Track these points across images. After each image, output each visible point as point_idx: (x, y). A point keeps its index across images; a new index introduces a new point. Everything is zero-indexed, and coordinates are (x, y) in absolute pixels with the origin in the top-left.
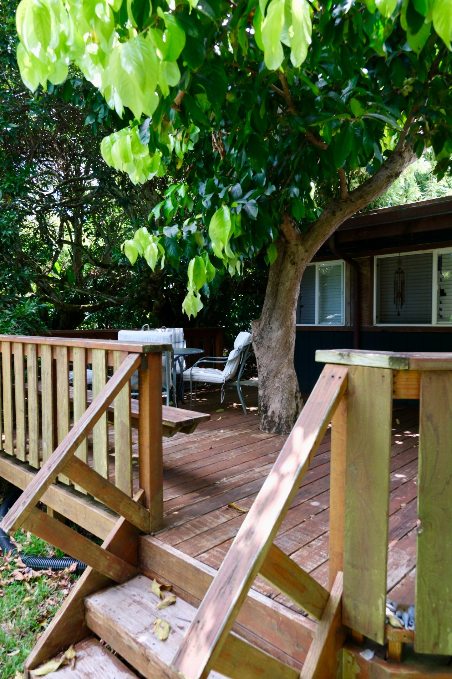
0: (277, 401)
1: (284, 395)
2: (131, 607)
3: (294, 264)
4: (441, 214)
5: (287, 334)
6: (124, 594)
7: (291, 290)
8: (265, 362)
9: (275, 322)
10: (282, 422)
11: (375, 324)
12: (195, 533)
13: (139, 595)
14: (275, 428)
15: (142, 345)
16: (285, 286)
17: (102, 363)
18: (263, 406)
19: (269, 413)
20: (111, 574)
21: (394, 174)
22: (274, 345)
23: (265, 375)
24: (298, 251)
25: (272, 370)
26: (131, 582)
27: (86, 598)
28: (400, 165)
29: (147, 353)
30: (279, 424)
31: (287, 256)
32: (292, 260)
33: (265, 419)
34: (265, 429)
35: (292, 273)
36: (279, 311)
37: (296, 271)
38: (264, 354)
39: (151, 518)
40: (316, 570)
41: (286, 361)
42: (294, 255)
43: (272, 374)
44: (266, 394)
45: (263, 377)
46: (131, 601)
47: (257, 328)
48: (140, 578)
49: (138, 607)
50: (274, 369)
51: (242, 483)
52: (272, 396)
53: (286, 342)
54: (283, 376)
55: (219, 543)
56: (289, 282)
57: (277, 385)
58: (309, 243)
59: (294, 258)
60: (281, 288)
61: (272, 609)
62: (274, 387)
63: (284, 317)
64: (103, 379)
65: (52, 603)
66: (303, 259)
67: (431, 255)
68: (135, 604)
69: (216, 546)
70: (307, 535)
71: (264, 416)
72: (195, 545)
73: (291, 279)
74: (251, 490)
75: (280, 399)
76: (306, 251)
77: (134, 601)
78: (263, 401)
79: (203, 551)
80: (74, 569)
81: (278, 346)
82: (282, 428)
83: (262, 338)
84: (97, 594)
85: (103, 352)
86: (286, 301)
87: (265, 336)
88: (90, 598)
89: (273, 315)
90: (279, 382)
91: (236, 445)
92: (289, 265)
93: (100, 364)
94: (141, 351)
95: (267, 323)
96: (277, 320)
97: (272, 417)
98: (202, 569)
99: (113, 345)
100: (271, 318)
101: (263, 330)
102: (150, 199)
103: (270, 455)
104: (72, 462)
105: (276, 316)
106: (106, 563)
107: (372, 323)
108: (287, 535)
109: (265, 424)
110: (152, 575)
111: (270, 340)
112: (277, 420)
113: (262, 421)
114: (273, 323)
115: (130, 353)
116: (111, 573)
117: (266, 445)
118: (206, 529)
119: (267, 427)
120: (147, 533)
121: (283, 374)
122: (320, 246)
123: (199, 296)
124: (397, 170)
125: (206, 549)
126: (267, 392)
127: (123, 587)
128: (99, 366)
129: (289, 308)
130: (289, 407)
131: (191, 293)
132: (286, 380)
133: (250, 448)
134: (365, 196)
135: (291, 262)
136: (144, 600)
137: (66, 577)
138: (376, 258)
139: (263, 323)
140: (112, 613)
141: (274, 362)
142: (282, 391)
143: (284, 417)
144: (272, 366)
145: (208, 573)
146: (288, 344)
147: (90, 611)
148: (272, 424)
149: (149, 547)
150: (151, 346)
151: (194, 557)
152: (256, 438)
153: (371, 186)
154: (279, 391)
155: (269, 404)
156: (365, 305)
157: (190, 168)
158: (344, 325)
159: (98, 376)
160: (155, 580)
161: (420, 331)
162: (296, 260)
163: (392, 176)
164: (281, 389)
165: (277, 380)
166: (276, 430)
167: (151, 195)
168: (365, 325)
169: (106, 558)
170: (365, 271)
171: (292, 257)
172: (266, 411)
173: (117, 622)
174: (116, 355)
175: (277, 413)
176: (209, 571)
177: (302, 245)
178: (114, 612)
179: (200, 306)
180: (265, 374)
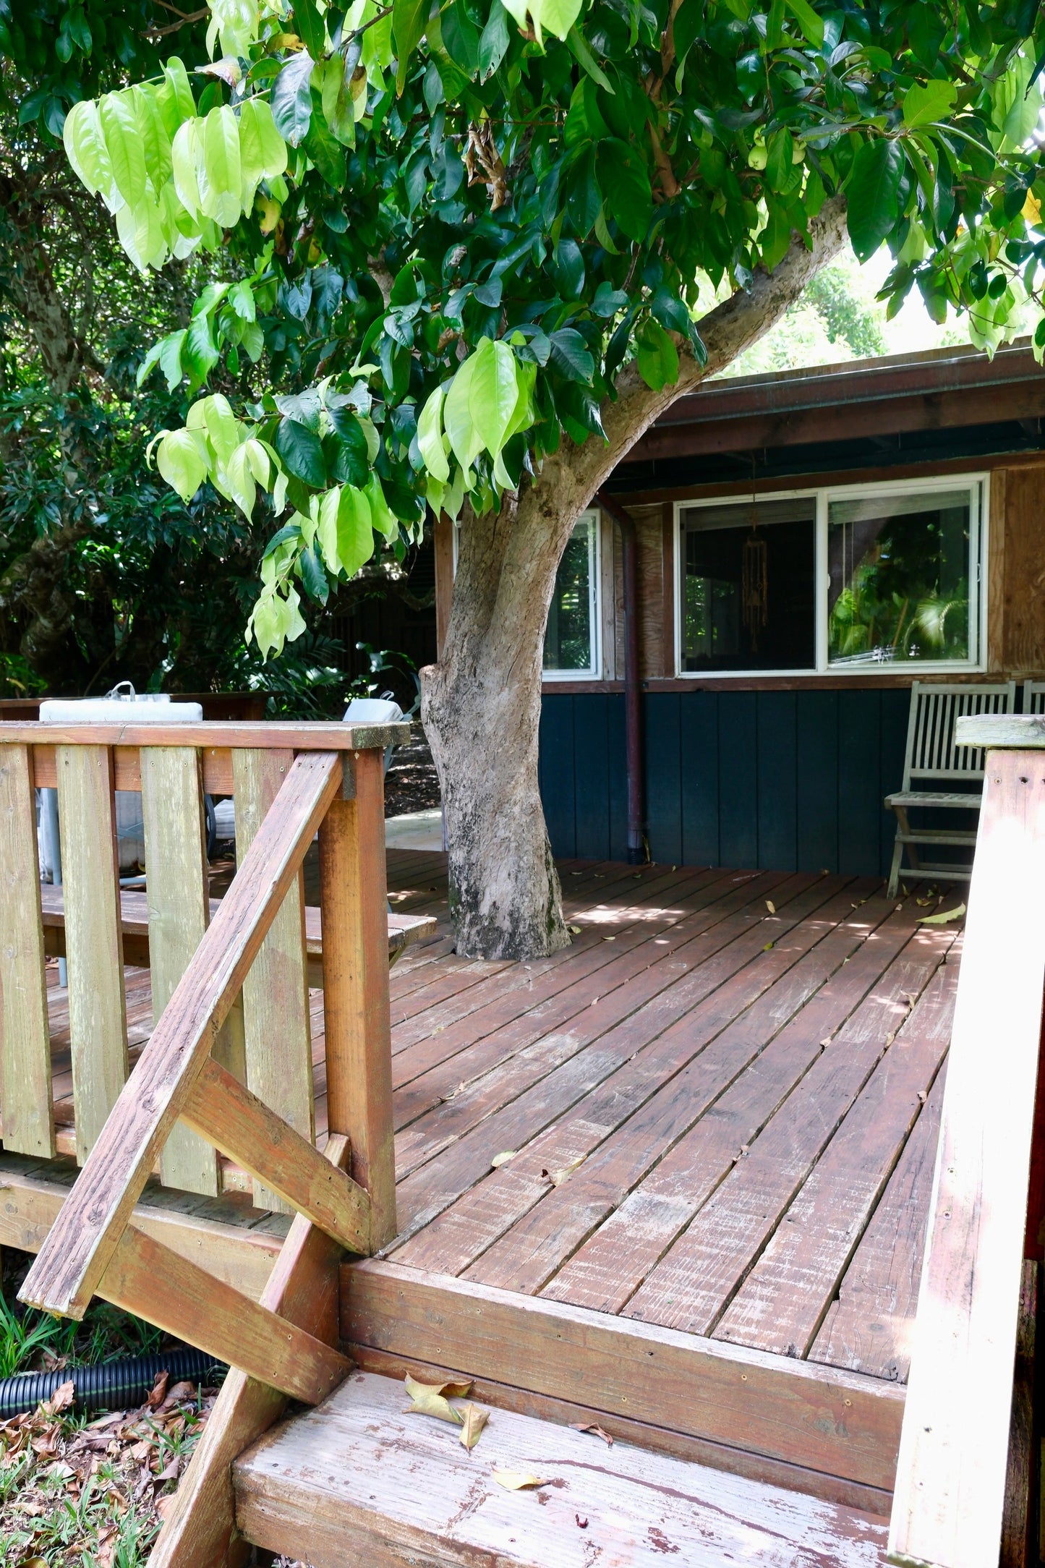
0: (504, 875)
1: (521, 858)
2: (385, 1460)
3: (548, 514)
4: (860, 400)
5: (524, 698)
6: (342, 1430)
7: (537, 584)
8: (469, 774)
9: (492, 670)
10: (521, 930)
11: (679, 673)
12: (489, 1233)
13: (388, 1424)
14: (501, 947)
15: (350, 729)
16: (523, 572)
17: (186, 789)
18: (467, 891)
19: (485, 909)
20: (295, 1386)
21: (787, 292)
22: (489, 728)
23: (469, 809)
24: (558, 479)
25: (488, 797)
26: (340, 1394)
27: (238, 1464)
28: (801, 270)
29: (360, 751)
30: (512, 935)
31: (529, 492)
32: (545, 503)
33: (472, 924)
34: (473, 951)
35: (542, 538)
36: (504, 639)
37: (555, 532)
38: (464, 755)
39: (373, 1210)
40: (849, 1273)
41: (523, 770)
42: (550, 492)
43: (489, 807)
44: (473, 859)
45: (465, 816)
46: (376, 1445)
47: (439, 685)
48: (360, 1380)
49: (407, 1458)
50: (494, 793)
51: (512, 1091)
52: (490, 863)
53: (522, 722)
54: (517, 809)
55: (571, 1247)
56: (534, 563)
57: (502, 833)
58: (587, 460)
59: (550, 499)
60: (509, 578)
61: (819, 1383)
62: (495, 840)
63: (518, 654)
64: (189, 835)
65: (33, 1508)
66: (570, 503)
67: (812, 501)
68: (392, 1449)
69: (568, 1258)
70: (768, 1194)
71: (468, 917)
72: (514, 1263)
73: (541, 555)
74: (550, 1106)
75: (514, 870)
76: (580, 481)
77: (384, 1443)
78: (466, 879)
79: (545, 1274)
80: (70, 1401)
81: (501, 733)
82: (520, 943)
83: (457, 711)
84: (262, 1446)
85: (191, 756)
86: (524, 614)
87: (465, 708)
88: (250, 1461)
89: (484, 650)
90: (507, 826)
91: (426, 997)
92: (536, 517)
93: (179, 793)
94: (348, 745)
95: (466, 672)
96: (497, 663)
97: (492, 919)
98: (578, 1320)
99: (232, 733)
100: (476, 658)
101: (456, 690)
102: (40, 315)
103: (530, 1014)
104: (206, 1076)
105: (494, 654)
106: (286, 1356)
107: (670, 669)
108: (720, 1202)
109: (474, 938)
110: (397, 1365)
111: (480, 715)
112: (506, 925)
113: (465, 930)
114: (485, 671)
115: (297, 752)
116: (296, 1381)
117: (503, 991)
118: (509, 1219)
119: (479, 946)
120: (367, 1253)
121: (515, 804)
122: (612, 469)
123: (295, 598)
124: (793, 282)
125: (550, 1269)
126: (475, 853)
127: (326, 1413)
128: (170, 796)
129: (531, 631)
130: (537, 889)
131: (268, 590)
132: (525, 819)
133: (468, 1003)
134: (722, 344)
135: (541, 509)
136: (410, 1435)
137: (47, 1427)
138: (678, 506)
139: (456, 673)
140: (344, 1488)
141: (492, 774)
142: (517, 848)
143: (526, 915)
144: (488, 784)
145: (601, 1326)
146: (525, 727)
147: (259, 1494)
148: (492, 936)
149: (381, 1290)
150: (368, 729)
151: (534, 1295)
152: (465, 977)
153: (736, 320)
154: (508, 847)
155: (480, 885)
156: (651, 625)
157: (306, 229)
158: (599, 678)
159: (171, 825)
160: (408, 1377)
161: (788, 687)
162: (554, 504)
163: (783, 297)
164: (513, 845)
165: (501, 821)
166: (504, 950)
167: (42, 303)
168: (654, 676)
169: (285, 1338)
170: (651, 541)
171: (545, 497)
172: (474, 905)
173: (371, 1506)
174: (243, 762)
175: (506, 907)
176: (601, 1322)
177: (569, 465)
178: (347, 1483)
179: (297, 628)
180: (470, 806)
